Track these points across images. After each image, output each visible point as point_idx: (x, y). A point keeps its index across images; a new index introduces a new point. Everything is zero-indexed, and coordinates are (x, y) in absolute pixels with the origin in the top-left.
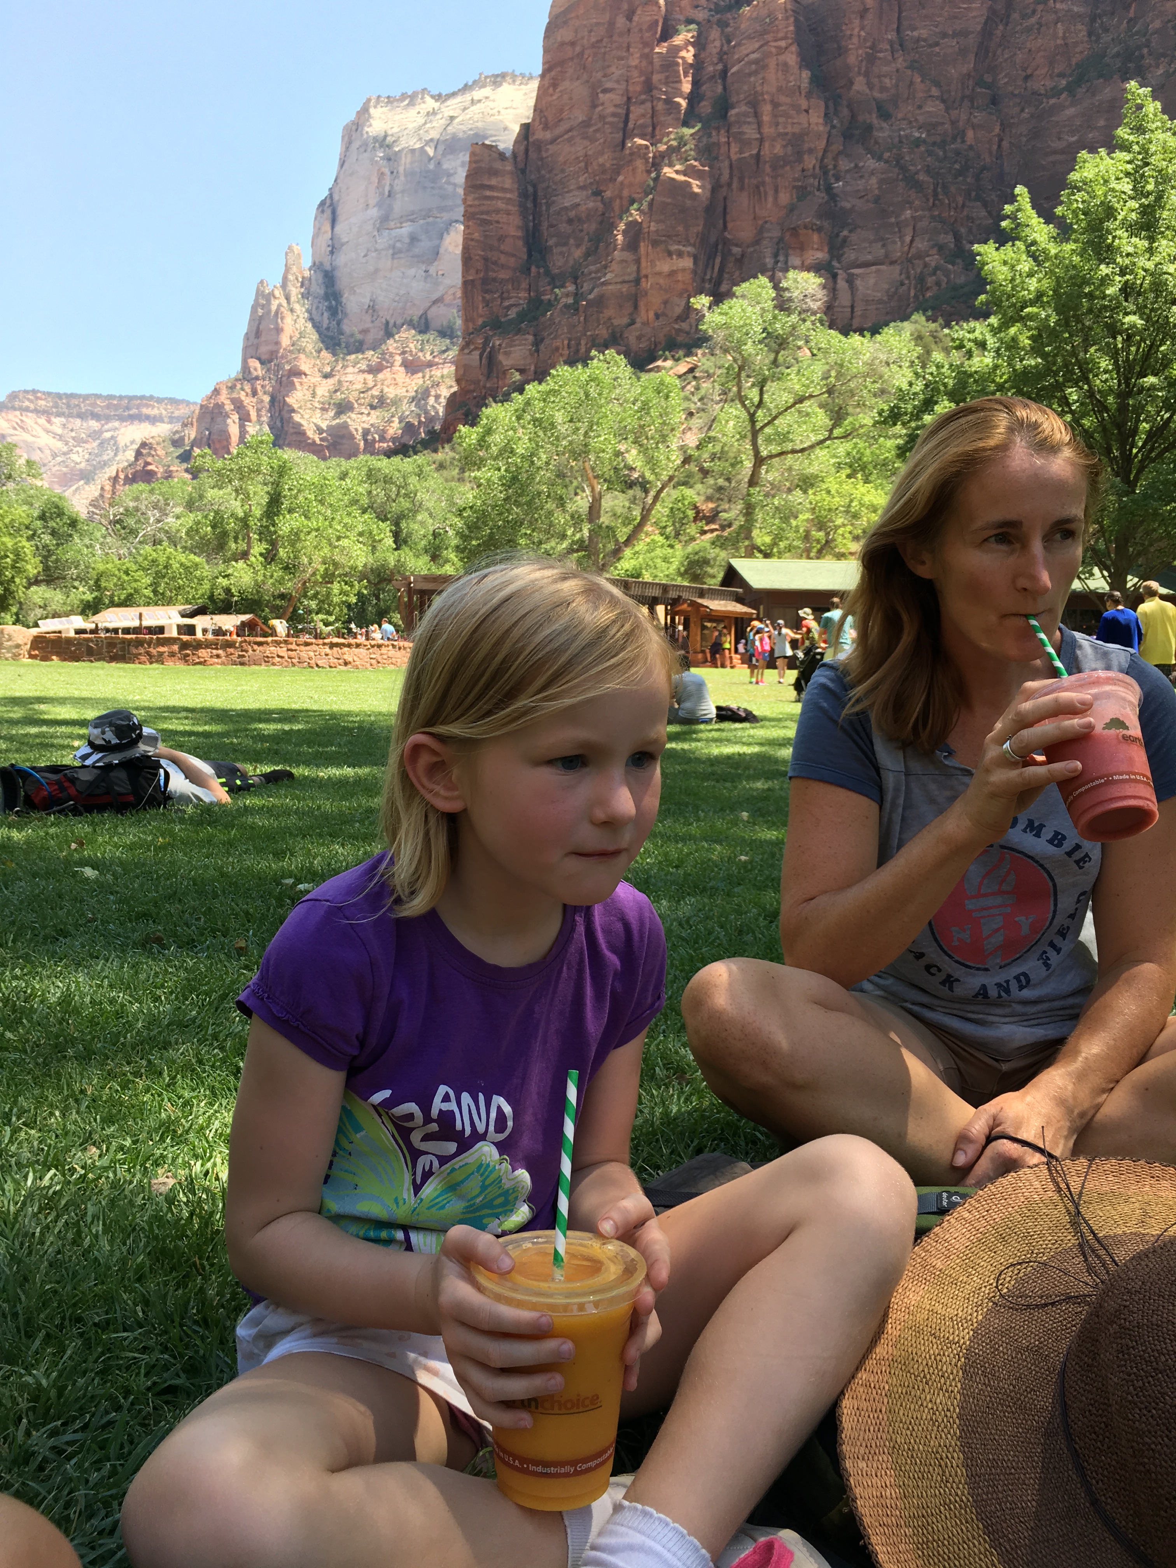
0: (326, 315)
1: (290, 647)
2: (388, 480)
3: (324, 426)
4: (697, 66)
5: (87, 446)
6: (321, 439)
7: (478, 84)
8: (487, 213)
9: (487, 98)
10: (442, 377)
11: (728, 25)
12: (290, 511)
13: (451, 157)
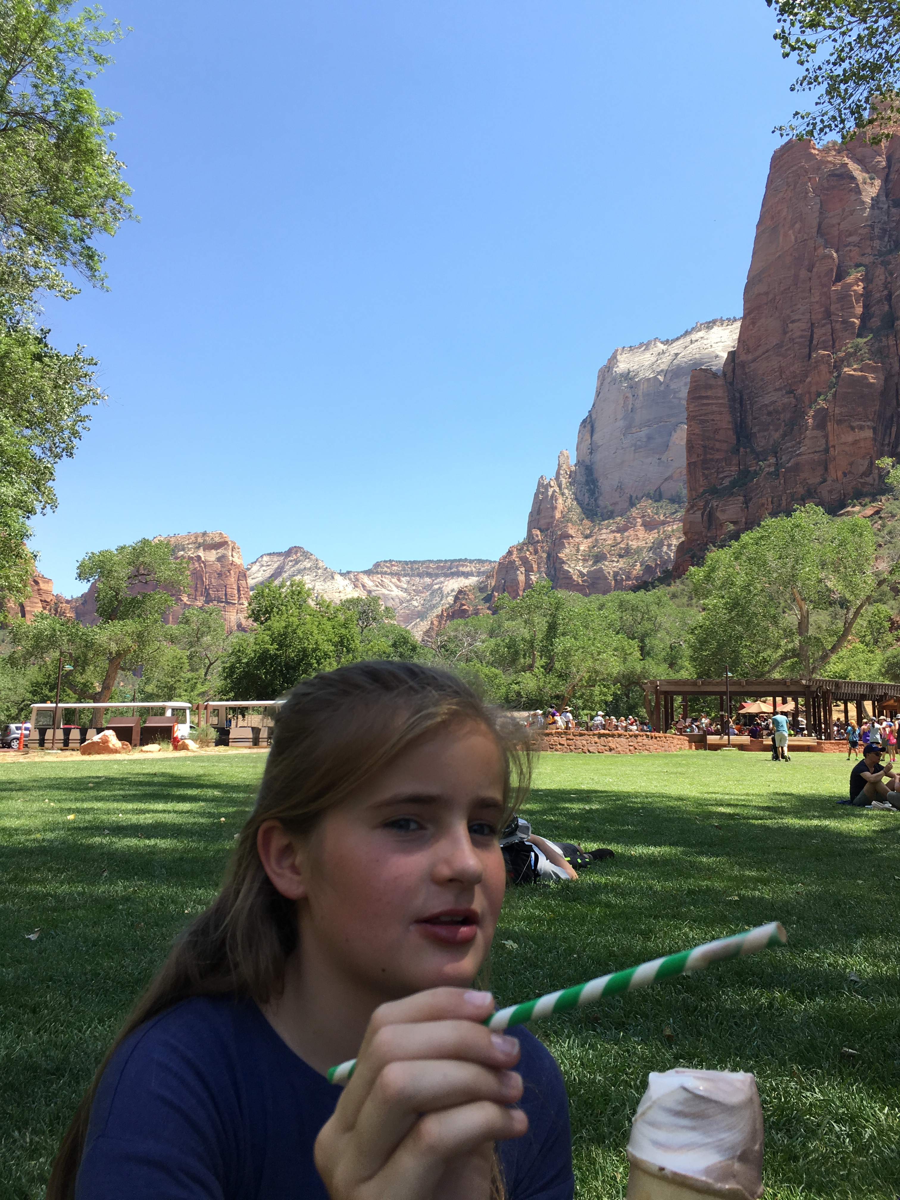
0: (587, 495)
1: (569, 737)
2: (634, 609)
3: (585, 571)
4: (867, 294)
5: (423, 595)
6: (583, 581)
7: (694, 330)
8: (706, 414)
9: (702, 338)
10: (673, 531)
11: (889, 263)
12: (564, 634)
13: (675, 380)
